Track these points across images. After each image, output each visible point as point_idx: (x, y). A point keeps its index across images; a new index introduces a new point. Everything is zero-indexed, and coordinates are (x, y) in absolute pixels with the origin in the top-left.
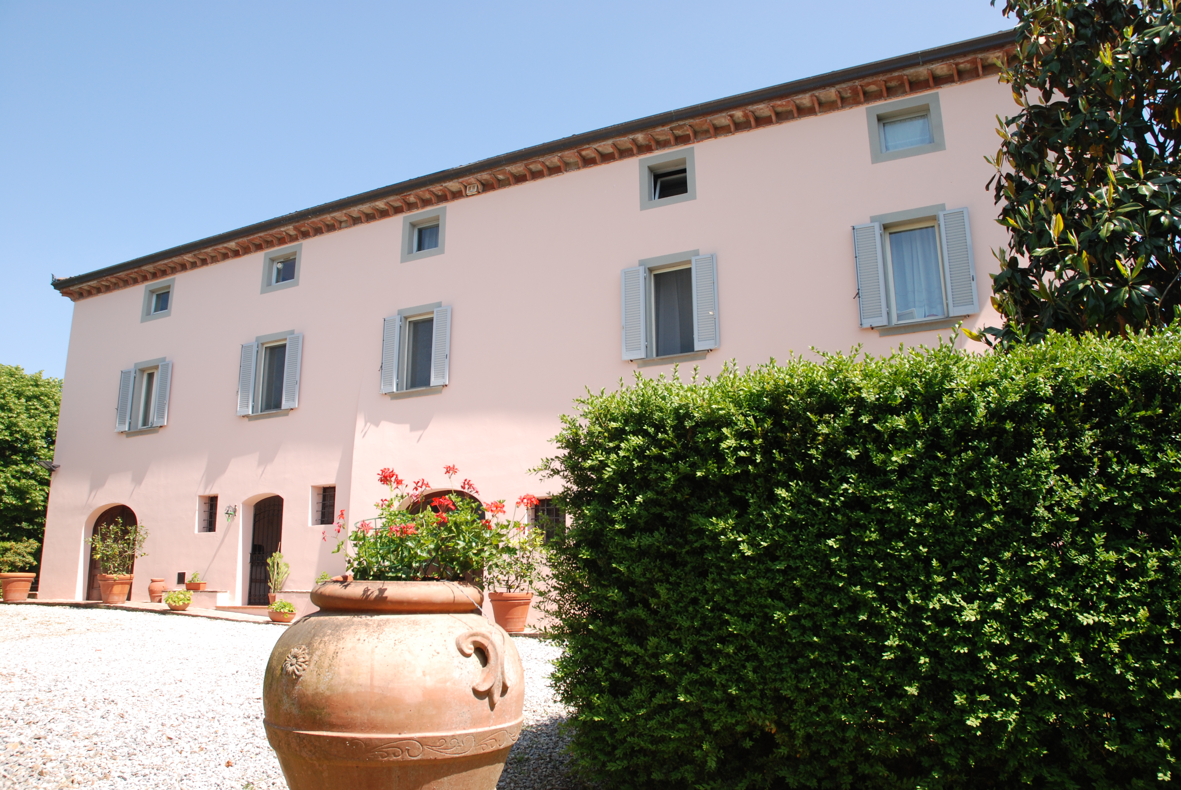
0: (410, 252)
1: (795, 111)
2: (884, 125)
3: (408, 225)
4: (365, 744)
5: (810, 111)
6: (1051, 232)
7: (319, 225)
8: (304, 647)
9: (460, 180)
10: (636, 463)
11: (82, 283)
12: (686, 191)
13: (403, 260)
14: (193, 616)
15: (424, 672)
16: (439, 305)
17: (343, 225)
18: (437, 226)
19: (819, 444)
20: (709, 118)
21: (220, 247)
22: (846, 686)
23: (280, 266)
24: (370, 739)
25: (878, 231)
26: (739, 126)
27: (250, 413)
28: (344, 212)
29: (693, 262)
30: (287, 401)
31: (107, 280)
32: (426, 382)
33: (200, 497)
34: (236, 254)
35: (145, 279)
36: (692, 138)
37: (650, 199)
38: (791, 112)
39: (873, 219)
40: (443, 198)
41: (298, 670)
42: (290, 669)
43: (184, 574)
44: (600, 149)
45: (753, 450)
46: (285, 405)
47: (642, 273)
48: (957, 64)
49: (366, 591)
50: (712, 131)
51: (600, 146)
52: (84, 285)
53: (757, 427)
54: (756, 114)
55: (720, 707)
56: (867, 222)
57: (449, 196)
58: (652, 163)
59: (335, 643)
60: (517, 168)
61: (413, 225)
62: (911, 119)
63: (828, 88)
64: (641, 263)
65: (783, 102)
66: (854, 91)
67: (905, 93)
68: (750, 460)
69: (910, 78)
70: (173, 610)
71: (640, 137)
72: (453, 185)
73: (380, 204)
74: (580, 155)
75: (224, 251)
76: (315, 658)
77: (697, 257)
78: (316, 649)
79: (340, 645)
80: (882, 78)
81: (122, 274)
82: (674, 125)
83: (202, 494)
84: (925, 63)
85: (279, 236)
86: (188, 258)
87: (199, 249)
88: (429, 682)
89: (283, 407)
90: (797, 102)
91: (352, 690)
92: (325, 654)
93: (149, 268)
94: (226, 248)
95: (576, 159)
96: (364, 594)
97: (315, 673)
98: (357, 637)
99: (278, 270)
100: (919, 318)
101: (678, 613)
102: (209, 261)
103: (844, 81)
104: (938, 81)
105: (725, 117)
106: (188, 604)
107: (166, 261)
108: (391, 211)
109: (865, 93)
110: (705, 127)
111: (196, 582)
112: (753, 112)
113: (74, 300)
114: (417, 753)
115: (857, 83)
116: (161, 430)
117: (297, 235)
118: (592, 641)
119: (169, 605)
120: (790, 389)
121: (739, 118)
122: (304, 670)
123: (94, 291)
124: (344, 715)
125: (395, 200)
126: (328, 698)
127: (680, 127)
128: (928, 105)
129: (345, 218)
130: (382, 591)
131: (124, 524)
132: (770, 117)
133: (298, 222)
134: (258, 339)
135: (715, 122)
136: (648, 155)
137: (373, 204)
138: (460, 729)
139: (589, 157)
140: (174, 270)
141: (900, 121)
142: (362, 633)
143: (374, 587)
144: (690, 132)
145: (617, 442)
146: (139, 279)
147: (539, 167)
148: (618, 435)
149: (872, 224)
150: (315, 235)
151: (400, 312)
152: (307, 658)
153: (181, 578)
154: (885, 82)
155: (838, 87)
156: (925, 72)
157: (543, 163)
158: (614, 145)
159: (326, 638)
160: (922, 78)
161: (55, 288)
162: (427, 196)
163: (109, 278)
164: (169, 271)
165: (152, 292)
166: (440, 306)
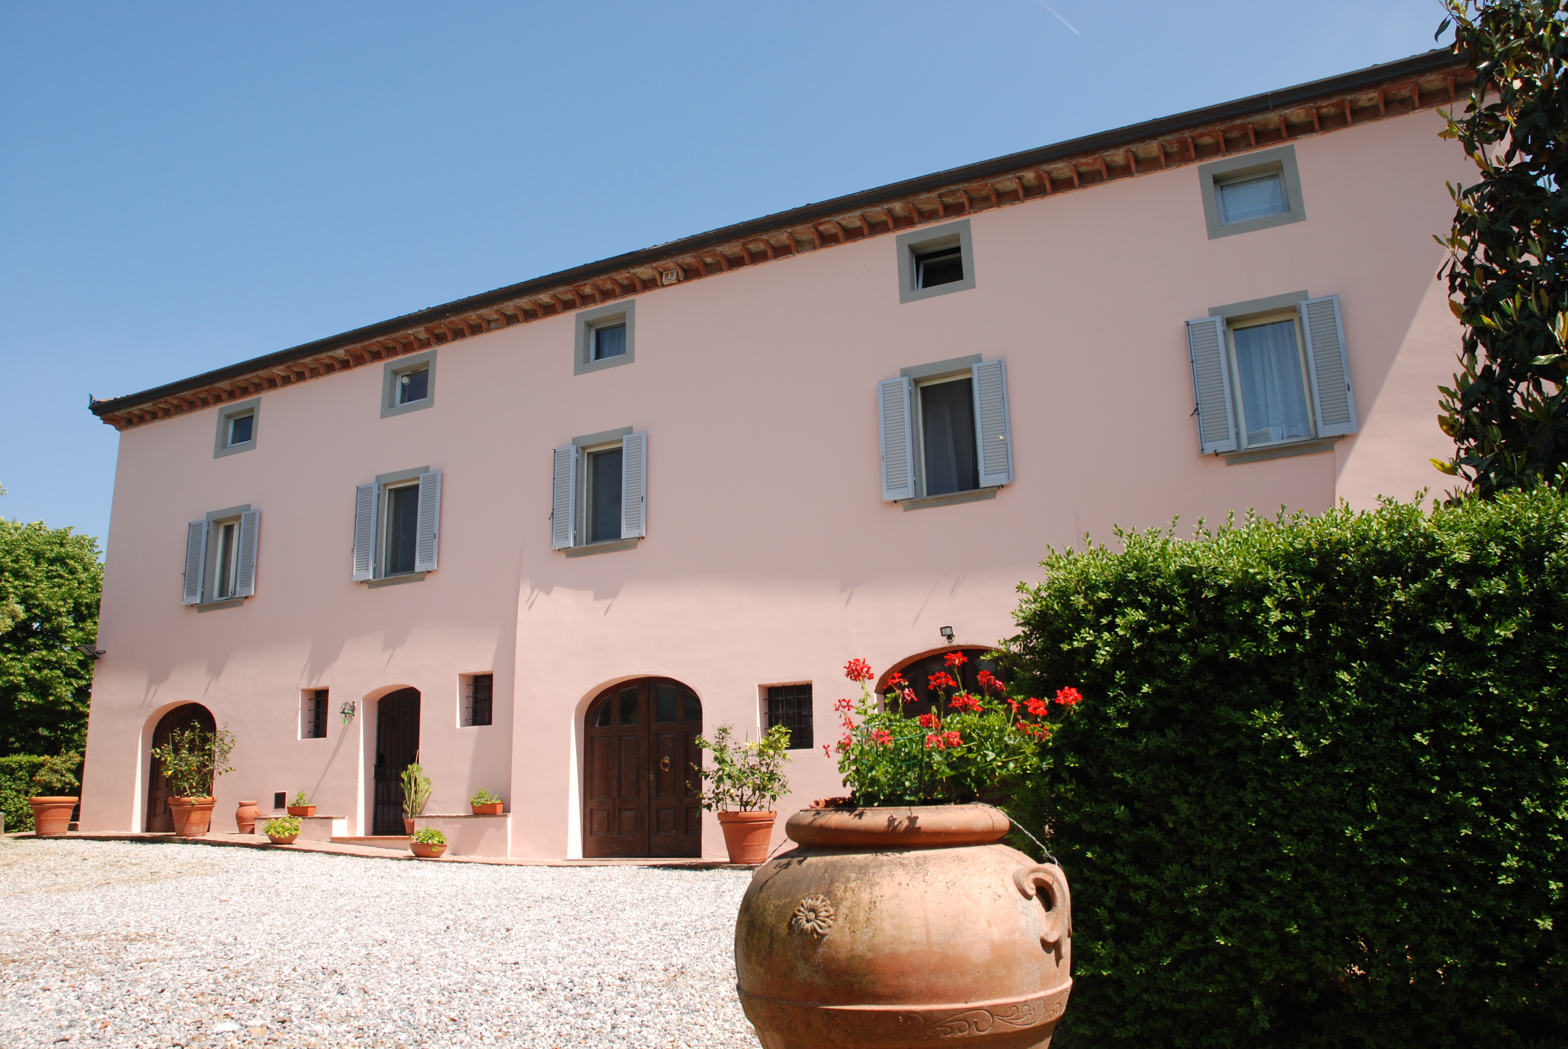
0: (587, 360)
1: (1104, 171)
2: (1222, 188)
3: (583, 325)
4: (924, 1019)
5: (1124, 171)
6: (1556, 334)
7: (460, 326)
8: (821, 897)
9: (654, 265)
10: (1136, 644)
11: (132, 406)
12: (960, 277)
13: (578, 371)
14: (306, 851)
15: (988, 921)
16: (629, 431)
17: (493, 325)
18: (623, 325)
19: (1387, 615)
20: (990, 181)
21: (323, 356)
22: (1445, 919)
23: (406, 380)
24: (931, 1012)
25: (1220, 327)
26: (1030, 192)
27: (371, 577)
28: (495, 308)
29: (975, 371)
30: (421, 561)
31: (166, 402)
32: (615, 533)
33: (303, 690)
34: (345, 365)
35: (218, 399)
36: (967, 207)
37: (913, 289)
38: (1099, 172)
39: (1213, 312)
40: (630, 288)
41: (821, 928)
42: (808, 926)
43: (284, 794)
44: (844, 223)
45: (1299, 623)
46: (419, 567)
47: (906, 387)
48: (1318, 109)
49: (891, 820)
50: (994, 198)
51: (844, 219)
52: (135, 408)
53: (1304, 595)
54: (1052, 175)
55: (1271, 950)
56: (1204, 315)
57: (638, 285)
58: (914, 241)
59: (868, 890)
60: (731, 249)
61: (589, 325)
62: (1257, 180)
63: (1148, 141)
64: (904, 372)
65: (1090, 159)
66: (1183, 144)
67: (1249, 146)
68: (1297, 637)
69: (1256, 126)
70: (276, 844)
71: (898, 207)
72: (644, 272)
73: (545, 298)
74: (817, 230)
75: (328, 361)
76: (843, 910)
77: (980, 365)
78: (842, 899)
79: (877, 892)
80: (1219, 127)
81: (187, 394)
82: (943, 190)
83: (305, 687)
84: (1276, 107)
85: (404, 341)
86: (278, 371)
87: (294, 359)
88: (996, 934)
89: (417, 570)
90: (1108, 159)
91: (904, 950)
92: (856, 905)
93: (225, 385)
94: (331, 357)
95: (811, 236)
96: (889, 825)
97: (847, 930)
98: (897, 881)
99: (403, 385)
100: (1275, 441)
101: (1203, 832)
102: (307, 374)
103: (1169, 132)
104: (1294, 130)
105: (1011, 179)
106: (296, 835)
107: (248, 376)
108: (559, 307)
109: (1197, 147)
110: (984, 193)
111: (302, 805)
112: (1048, 173)
113: (119, 428)
114: (986, 1026)
115: (1187, 134)
116: (247, 602)
117: (429, 339)
118: (1087, 874)
119: (271, 837)
120: (1342, 546)
121: (1029, 181)
122: (830, 927)
123: (148, 417)
124: (894, 982)
125: (564, 292)
126: (870, 962)
127: (952, 193)
128: (1280, 162)
129: (496, 316)
130: (913, 820)
131: (202, 730)
132: (1071, 179)
133: (431, 321)
134: (378, 478)
135: (998, 186)
136: (909, 231)
137: (534, 298)
138: (1031, 993)
139: (828, 233)
140: (259, 388)
141: (1243, 183)
142: (900, 875)
143: (901, 815)
144: (964, 200)
145: (1110, 618)
146: (211, 400)
147: (761, 246)
148: (1108, 608)
149: (1213, 319)
150: (454, 339)
151: (575, 441)
152: (832, 911)
153: (280, 800)
154: (1224, 132)
155: (1161, 139)
156: (1277, 119)
157: (767, 242)
158: (863, 218)
159: (853, 885)
160: (1271, 127)
161: (94, 414)
162: (609, 286)
163: (169, 398)
164: (252, 389)
165: (228, 417)
166: (631, 433)
